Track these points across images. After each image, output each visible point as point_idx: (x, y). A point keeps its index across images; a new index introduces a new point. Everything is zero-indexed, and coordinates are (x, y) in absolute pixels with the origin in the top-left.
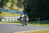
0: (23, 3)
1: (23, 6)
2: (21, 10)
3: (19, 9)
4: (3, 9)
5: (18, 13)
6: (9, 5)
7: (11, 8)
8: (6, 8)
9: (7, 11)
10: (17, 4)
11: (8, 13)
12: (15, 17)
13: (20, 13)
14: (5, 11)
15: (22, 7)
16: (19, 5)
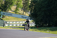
0: (30, 7)
1: (29, 10)
2: (27, 14)
3: (24, 13)
4: (6, 13)
5: (24, 17)
6: (13, 8)
7: (16, 12)
8: (10, 11)
9: (11, 15)
10: (22, 8)
11: (12, 17)
12: (19, 22)
13: (26, 18)
14: (8, 15)
15: (28, 12)
16: (24, 9)
